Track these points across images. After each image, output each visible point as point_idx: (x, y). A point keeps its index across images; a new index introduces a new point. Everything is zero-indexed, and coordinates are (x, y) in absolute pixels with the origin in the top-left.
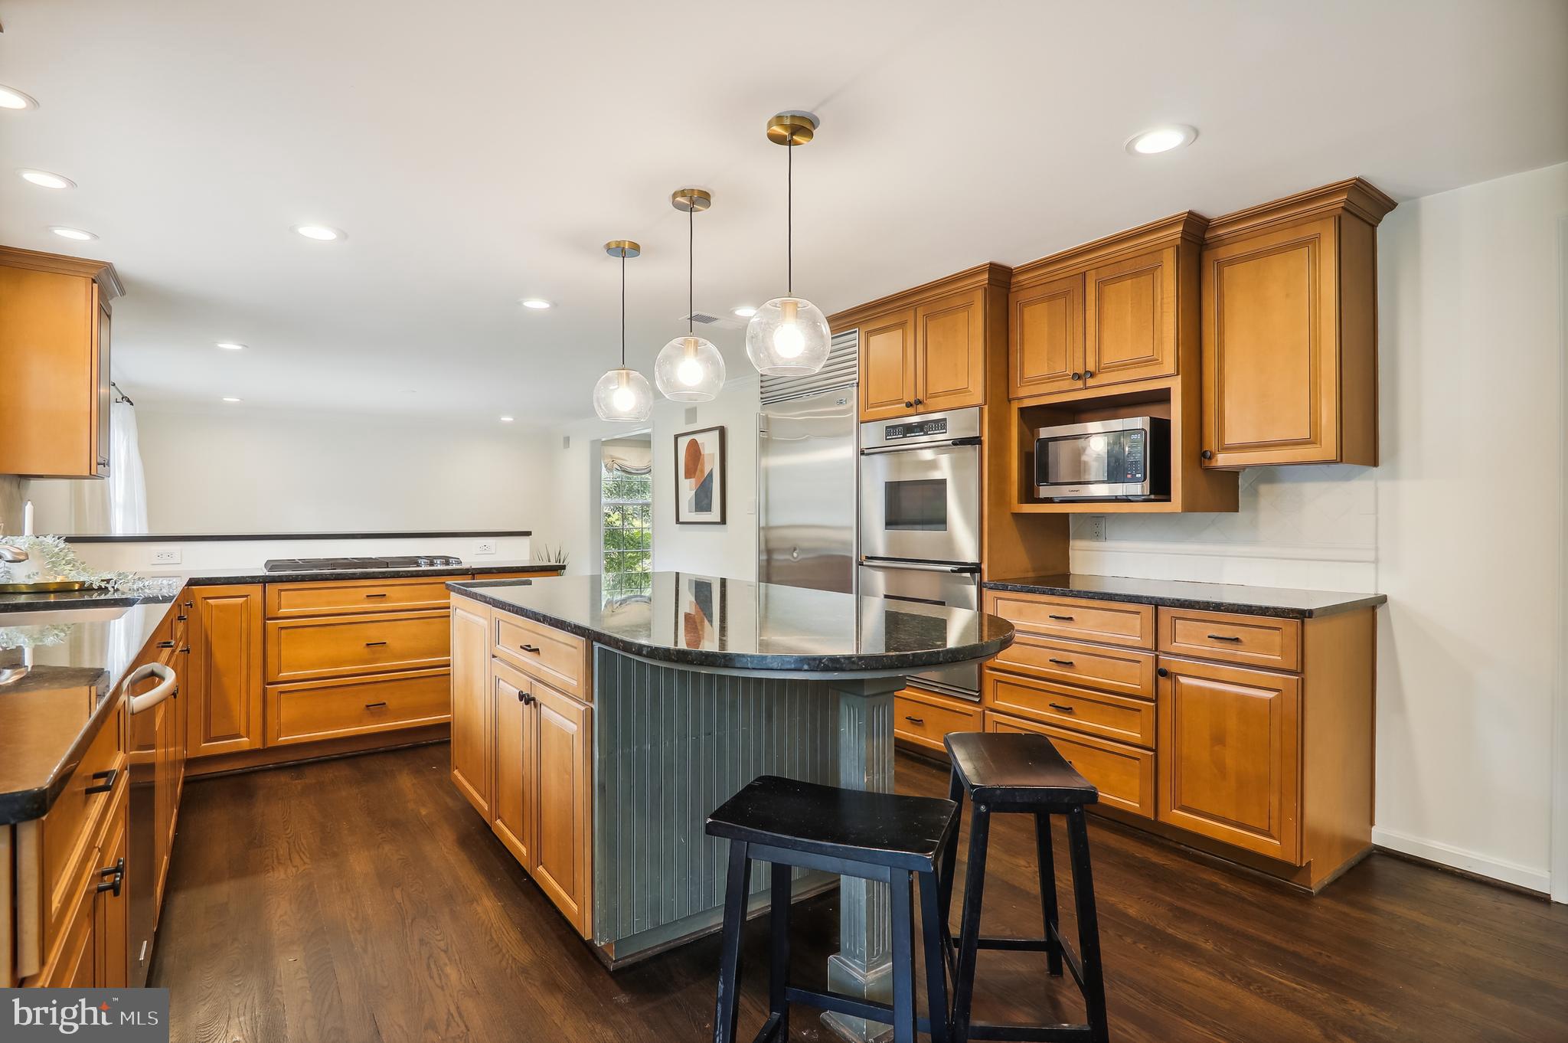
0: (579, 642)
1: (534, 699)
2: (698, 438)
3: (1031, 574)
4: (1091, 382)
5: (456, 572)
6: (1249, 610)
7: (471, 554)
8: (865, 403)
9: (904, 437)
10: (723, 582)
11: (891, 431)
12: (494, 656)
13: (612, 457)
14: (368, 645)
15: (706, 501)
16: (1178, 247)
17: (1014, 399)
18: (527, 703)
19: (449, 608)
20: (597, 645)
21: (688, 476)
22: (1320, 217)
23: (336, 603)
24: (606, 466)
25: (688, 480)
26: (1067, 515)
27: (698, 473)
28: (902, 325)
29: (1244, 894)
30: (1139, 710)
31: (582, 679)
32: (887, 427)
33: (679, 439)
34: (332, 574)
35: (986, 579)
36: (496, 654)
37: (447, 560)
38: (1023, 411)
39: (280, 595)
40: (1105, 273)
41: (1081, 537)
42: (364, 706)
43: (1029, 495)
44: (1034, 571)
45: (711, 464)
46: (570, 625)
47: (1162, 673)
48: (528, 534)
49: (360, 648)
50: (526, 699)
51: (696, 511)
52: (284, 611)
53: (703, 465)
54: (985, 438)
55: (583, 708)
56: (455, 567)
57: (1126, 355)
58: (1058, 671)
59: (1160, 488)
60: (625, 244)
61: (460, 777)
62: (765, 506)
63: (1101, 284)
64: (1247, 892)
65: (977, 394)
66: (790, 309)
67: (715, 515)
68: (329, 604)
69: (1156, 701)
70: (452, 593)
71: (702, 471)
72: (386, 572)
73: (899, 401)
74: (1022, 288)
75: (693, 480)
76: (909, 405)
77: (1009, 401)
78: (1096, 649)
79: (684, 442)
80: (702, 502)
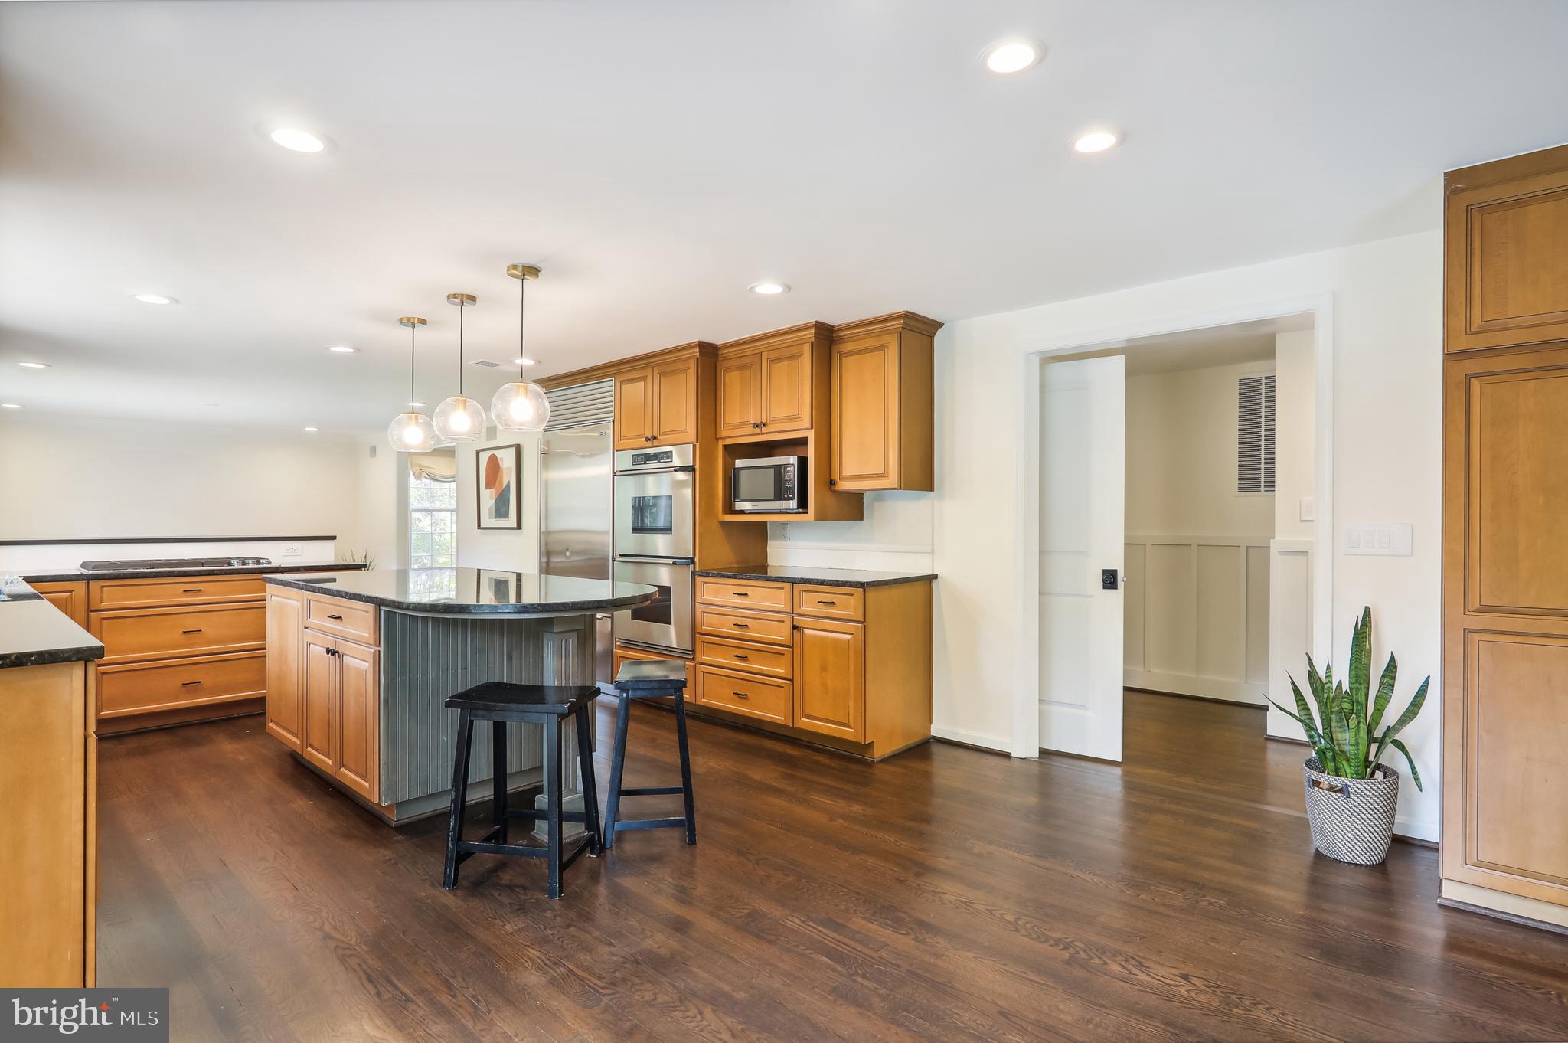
0: (371, 607)
1: (338, 652)
2: (497, 453)
3: (735, 566)
4: (764, 430)
5: (267, 571)
6: (837, 584)
7: (277, 555)
8: (618, 437)
9: (645, 463)
10: (519, 576)
11: (636, 458)
12: (306, 628)
13: (420, 466)
14: (184, 632)
15: (504, 509)
16: (812, 343)
17: (721, 438)
18: (333, 655)
19: (265, 600)
20: (383, 608)
21: (489, 486)
22: (889, 332)
23: (156, 597)
24: (414, 474)
25: (488, 491)
26: (765, 523)
27: (497, 484)
28: (644, 378)
29: (833, 764)
30: (783, 654)
31: (372, 631)
32: (633, 456)
33: (481, 454)
34: (151, 573)
35: (697, 569)
36: (307, 626)
37: (258, 561)
38: (726, 447)
39: (102, 591)
40: (774, 355)
41: (775, 538)
42: (181, 685)
43: (730, 509)
44: (737, 563)
45: (509, 477)
46: (364, 596)
47: (795, 628)
48: (333, 538)
49: (176, 635)
50: (332, 652)
51: (495, 518)
52: (105, 605)
53: (501, 478)
54: (697, 467)
55: (373, 651)
56: (265, 566)
57: (784, 413)
58: (738, 632)
59: (803, 504)
60: (414, 320)
61: (275, 727)
62: (545, 514)
63: (771, 361)
64: (834, 764)
65: (691, 433)
66: (521, 391)
67: (512, 521)
68: (148, 597)
69: (792, 647)
70: (267, 584)
71: (501, 483)
72: (202, 570)
73: (639, 436)
74: (725, 359)
75: (493, 490)
76: (648, 439)
77: (717, 439)
78: (764, 615)
79: (485, 457)
80: (501, 511)
